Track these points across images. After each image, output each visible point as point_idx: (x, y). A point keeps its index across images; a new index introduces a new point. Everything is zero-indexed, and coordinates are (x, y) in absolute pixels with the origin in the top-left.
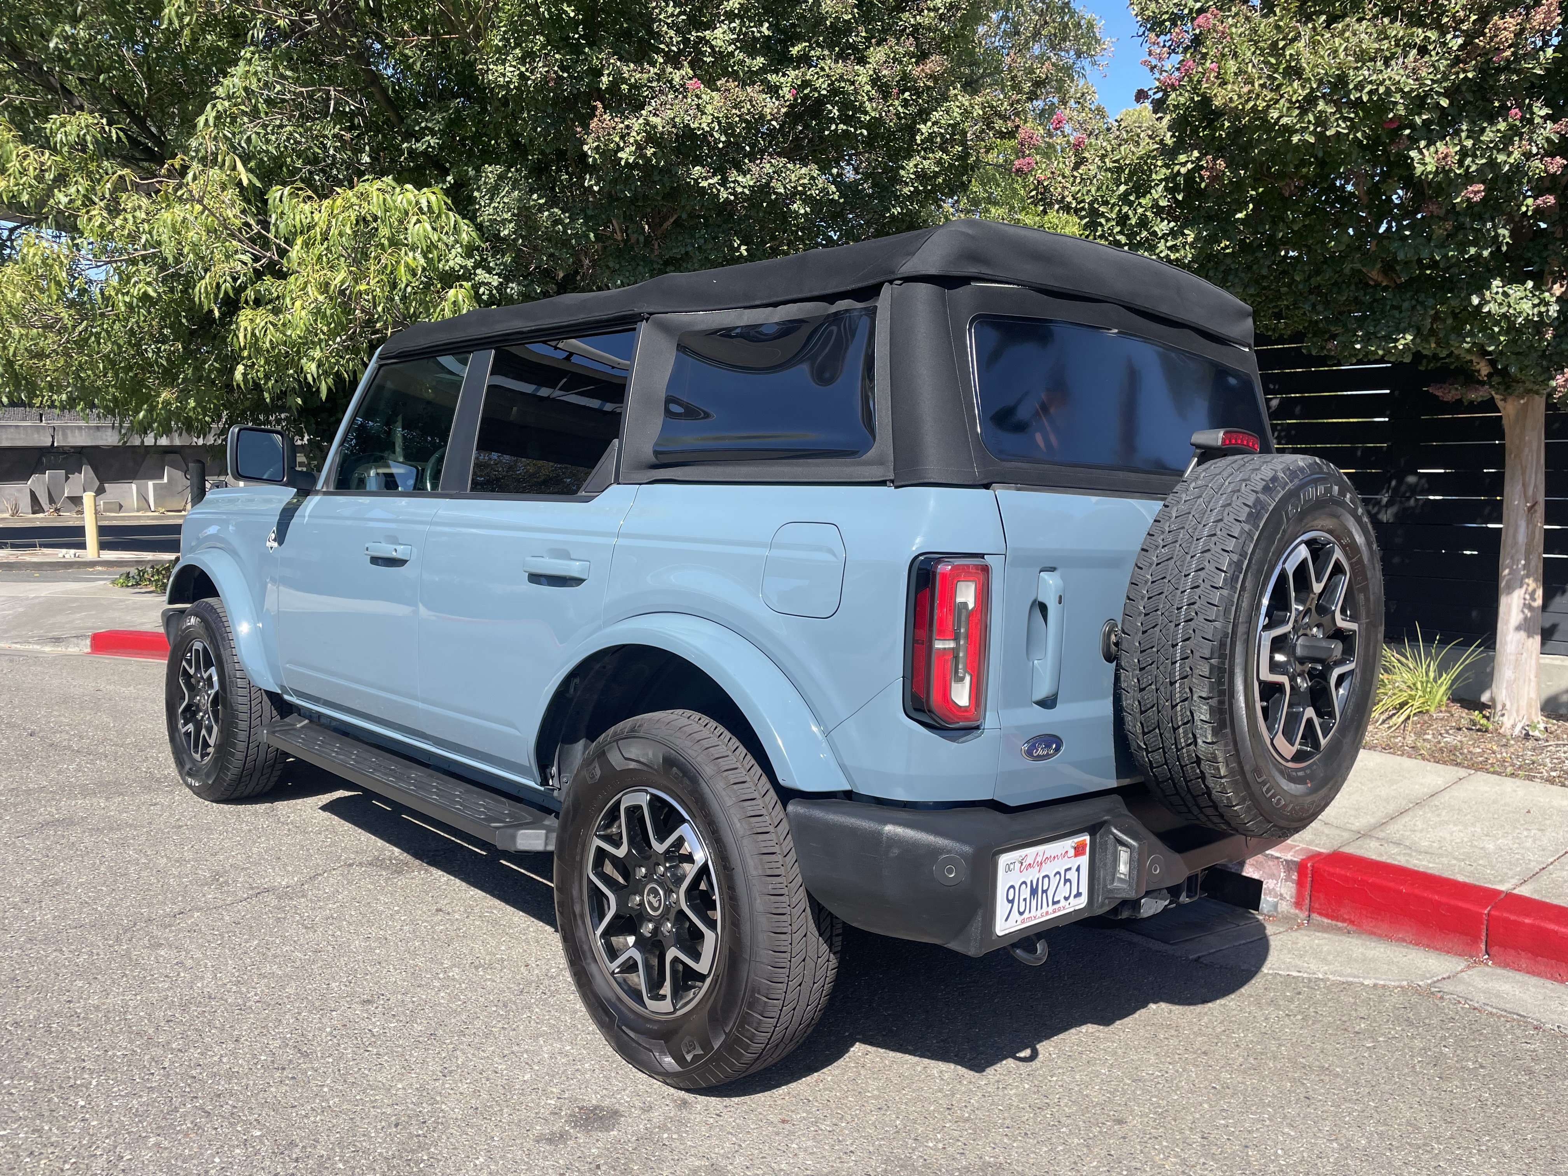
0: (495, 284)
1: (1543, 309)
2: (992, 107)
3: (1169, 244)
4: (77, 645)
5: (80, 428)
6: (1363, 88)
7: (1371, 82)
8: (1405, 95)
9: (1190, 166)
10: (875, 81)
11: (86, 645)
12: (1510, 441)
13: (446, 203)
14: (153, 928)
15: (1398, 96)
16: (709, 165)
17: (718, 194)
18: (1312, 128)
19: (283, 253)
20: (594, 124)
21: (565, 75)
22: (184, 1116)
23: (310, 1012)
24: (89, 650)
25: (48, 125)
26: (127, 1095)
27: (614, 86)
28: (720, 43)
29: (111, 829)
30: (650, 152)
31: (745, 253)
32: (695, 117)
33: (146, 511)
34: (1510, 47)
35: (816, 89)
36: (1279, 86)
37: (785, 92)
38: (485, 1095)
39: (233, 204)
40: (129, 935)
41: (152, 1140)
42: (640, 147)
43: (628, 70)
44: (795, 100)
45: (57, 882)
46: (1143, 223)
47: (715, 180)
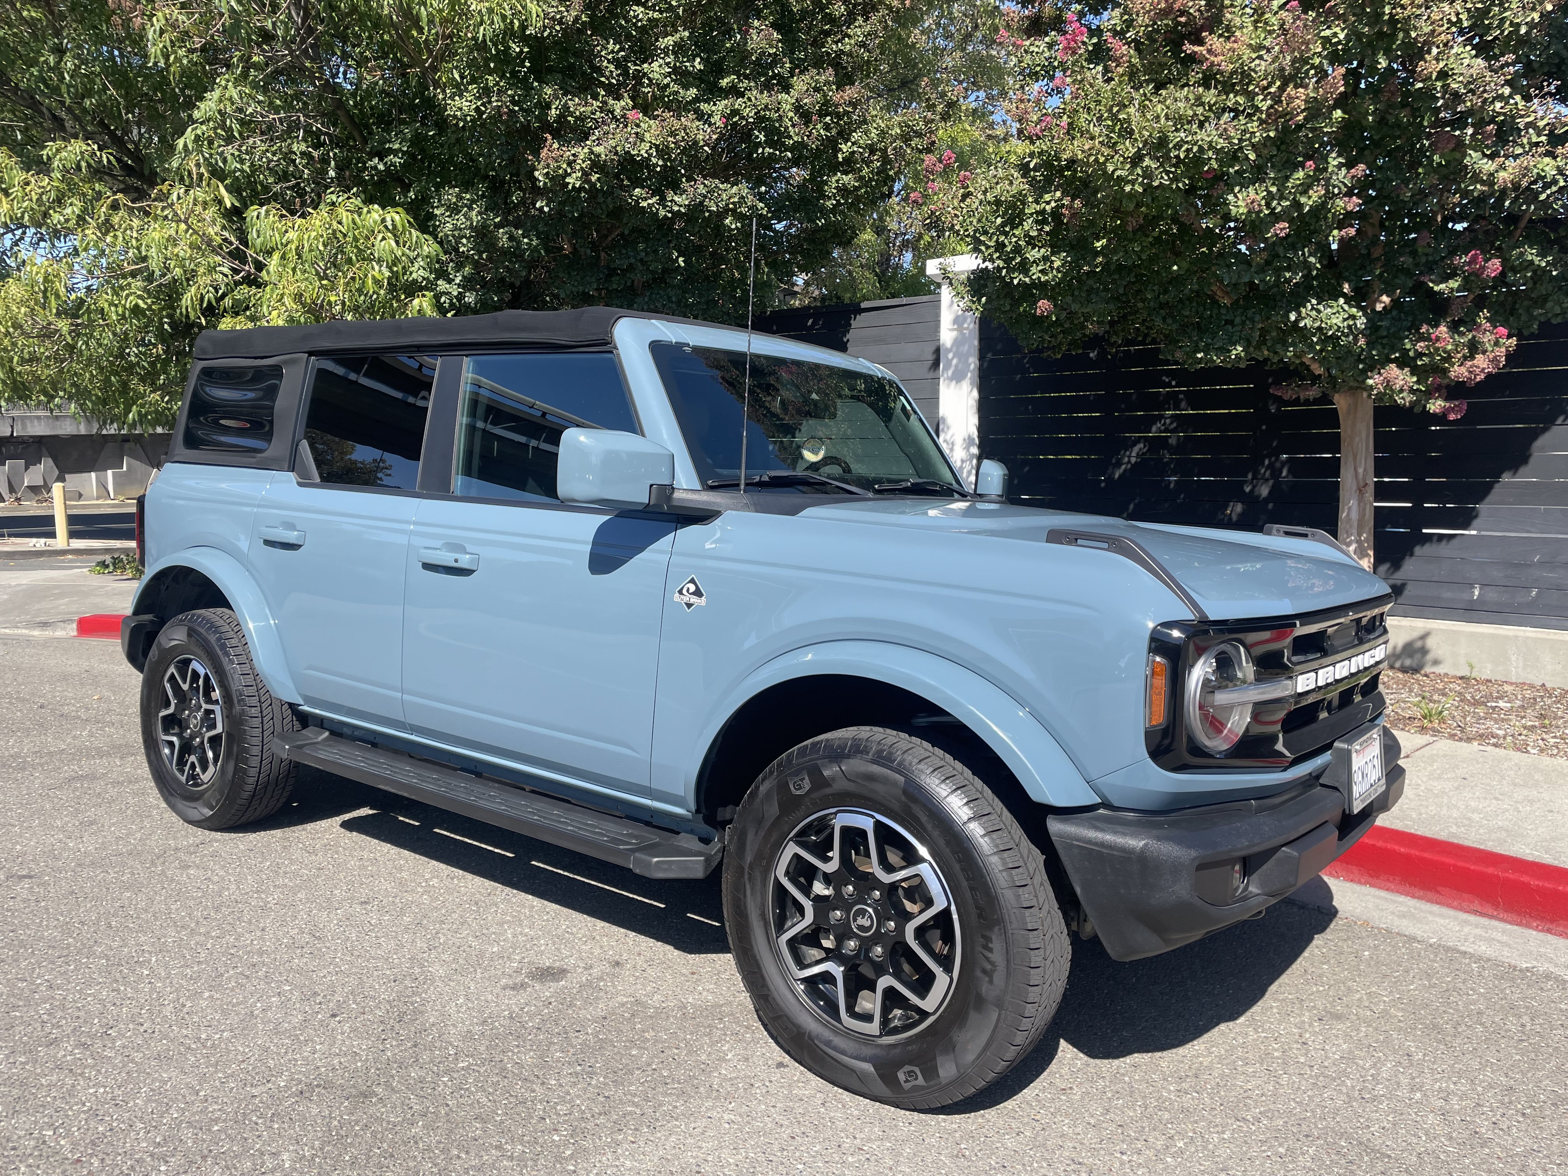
0: (455, 293)
1: (1351, 323)
2: (908, 126)
3: (1040, 268)
4: (64, 629)
5: (39, 418)
6: (1181, 146)
7: (1187, 142)
8: (1218, 152)
9: (1053, 204)
10: (798, 108)
11: (72, 629)
12: (1344, 430)
13: (409, 222)
14: (181, 854)
15: (1210, 153)
16: (649, 188)
17: (657, 213)
18: (1140, 179)
19: (260, 266)
20: (544, 153)
21: (517, 108)
22: (229, 979)
23: (319, 910)
24: (75, 633)
25: (45, 152)
26: (181, 967)
27: (561, 117)
28: (657, 76)
29: (130, 782)
30: (594, 178)
31: (683, 264)
32: (635, 144)
33: (106, 499)
34: (1302, 111)
35: (743, 118)
36: (1115, 144)
37: (716, 119)
38: (461, 961)
39: (214, 222)
40: (161, 860)
41: (207, 994)
42: (585, 174)
43: (574, 103)
44: (726, 127)
45: (92, 823)
46: (1017, 250)
47: (654, 199)
